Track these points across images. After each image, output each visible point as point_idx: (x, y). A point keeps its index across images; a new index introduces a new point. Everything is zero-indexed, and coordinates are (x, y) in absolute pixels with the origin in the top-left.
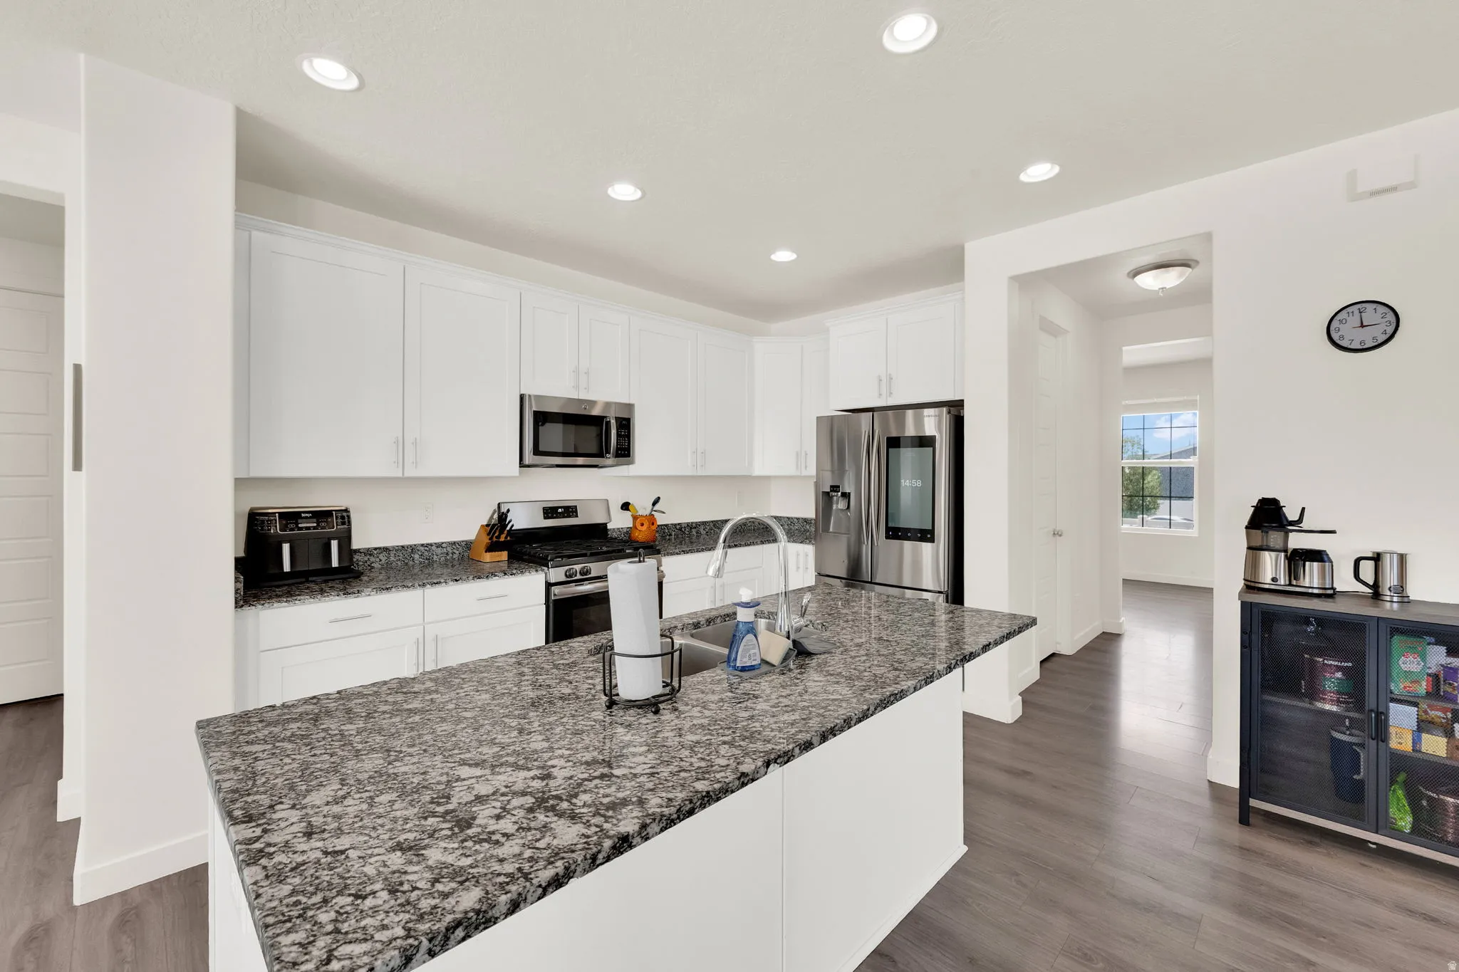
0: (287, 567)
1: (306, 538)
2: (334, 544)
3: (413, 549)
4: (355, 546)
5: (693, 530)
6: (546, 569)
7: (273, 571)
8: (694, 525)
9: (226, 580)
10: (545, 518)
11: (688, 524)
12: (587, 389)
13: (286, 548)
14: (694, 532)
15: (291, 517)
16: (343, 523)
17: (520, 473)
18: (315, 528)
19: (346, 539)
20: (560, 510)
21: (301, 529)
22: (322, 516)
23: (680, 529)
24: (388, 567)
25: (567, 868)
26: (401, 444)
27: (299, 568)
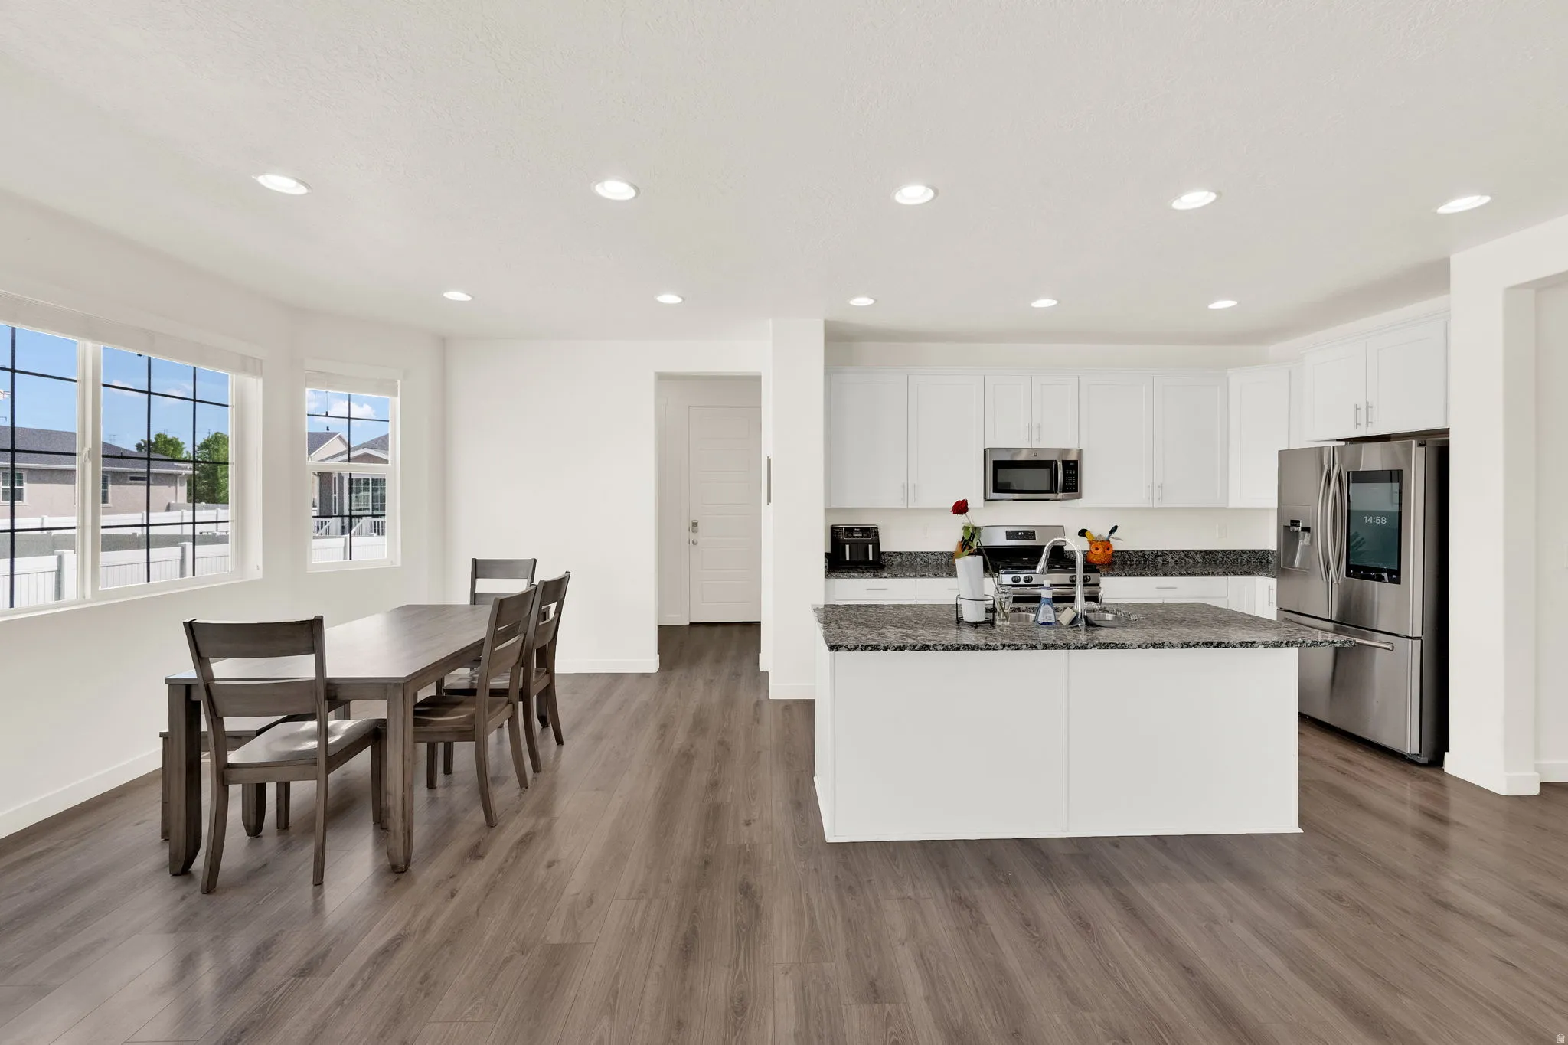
0: (848, 559)
1: (856, 543)
2: (870, 546)
3: (916, 554)
4: (882, 549)
5: (1159, 558)
6: (997, 574)
7: (841, 559)
8: (1160, 553)
9: (821, 564)
10: (1007, 539)
11: (1152, 552)
12: (1039, 440)
13: (847, 546)
14: (1160, 560)
15: (850, 530)
16: (875, 535)
17: (984, 505)
18: (861, 537)
19: (877, 545)
20: (1020, 534)
21: (854, 537)
22: (865, 530)
23: (1144, 556)
24: (902, 565)
25: (904, 646)
26: (906, 488)
27: (854, 559)
